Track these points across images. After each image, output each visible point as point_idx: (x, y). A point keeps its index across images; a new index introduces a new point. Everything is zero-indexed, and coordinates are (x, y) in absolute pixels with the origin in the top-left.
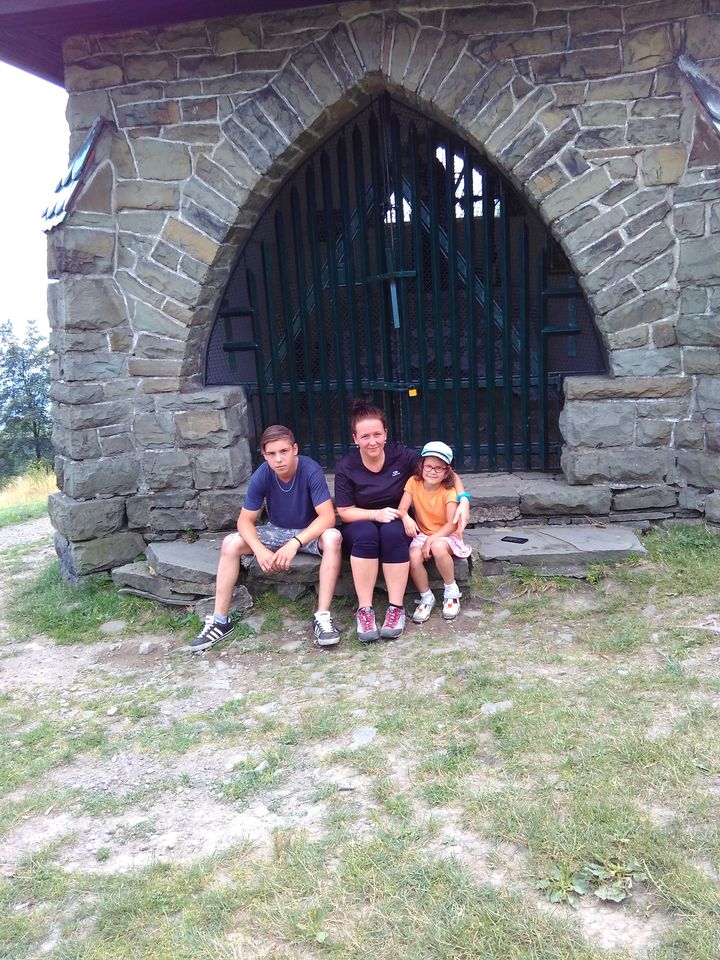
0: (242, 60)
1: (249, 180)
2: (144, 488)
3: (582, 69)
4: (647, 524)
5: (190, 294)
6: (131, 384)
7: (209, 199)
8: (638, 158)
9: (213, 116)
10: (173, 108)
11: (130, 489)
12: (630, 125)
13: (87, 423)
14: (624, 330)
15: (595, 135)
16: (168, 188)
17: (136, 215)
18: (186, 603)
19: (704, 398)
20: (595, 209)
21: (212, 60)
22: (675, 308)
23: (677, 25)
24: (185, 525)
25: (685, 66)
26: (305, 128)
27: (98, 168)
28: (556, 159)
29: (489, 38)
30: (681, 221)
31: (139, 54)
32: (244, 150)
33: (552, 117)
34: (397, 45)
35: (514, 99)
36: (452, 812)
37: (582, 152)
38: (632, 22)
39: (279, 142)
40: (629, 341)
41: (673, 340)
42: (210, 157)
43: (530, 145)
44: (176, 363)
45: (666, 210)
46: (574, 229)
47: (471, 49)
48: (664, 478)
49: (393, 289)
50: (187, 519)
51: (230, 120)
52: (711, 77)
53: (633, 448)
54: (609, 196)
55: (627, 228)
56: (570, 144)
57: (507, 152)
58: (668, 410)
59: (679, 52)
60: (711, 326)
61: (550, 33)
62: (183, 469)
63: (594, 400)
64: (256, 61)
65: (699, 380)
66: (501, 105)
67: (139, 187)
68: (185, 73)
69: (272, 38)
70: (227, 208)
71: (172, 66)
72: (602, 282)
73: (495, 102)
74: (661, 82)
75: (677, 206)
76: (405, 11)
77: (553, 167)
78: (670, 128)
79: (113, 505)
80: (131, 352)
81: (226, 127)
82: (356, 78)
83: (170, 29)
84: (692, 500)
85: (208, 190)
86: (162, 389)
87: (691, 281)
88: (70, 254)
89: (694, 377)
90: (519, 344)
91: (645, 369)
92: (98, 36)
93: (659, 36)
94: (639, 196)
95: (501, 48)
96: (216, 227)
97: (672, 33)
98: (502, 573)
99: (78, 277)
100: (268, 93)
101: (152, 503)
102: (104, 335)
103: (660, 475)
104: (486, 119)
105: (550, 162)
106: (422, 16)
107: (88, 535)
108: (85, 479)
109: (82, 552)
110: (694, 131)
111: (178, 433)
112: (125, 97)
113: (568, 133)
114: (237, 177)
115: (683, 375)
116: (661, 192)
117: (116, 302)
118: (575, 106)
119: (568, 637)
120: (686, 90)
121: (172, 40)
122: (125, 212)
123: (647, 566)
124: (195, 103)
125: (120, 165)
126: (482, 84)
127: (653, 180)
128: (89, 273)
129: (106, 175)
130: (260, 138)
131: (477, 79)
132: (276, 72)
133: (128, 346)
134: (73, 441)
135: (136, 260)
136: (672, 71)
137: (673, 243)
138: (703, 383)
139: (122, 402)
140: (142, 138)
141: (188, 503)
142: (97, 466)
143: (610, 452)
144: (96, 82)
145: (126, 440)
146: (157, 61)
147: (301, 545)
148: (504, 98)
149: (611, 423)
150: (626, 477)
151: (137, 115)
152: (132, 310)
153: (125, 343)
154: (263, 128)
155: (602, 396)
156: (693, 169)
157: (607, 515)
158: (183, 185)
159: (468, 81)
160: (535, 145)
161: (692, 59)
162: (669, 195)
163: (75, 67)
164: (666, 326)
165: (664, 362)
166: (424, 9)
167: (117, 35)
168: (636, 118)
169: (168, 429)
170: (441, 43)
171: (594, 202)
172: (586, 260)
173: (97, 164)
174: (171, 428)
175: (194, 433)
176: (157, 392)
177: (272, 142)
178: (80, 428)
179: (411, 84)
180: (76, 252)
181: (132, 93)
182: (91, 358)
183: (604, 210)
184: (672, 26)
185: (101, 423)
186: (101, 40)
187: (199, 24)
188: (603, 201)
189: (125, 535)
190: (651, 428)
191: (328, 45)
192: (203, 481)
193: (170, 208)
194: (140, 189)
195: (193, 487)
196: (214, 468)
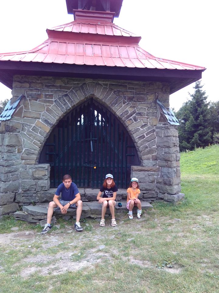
0: (61, 87)
1: (60, 114)
2: (20, 190)
3: (137, 100)
4: (151, 201)
5: (41, 140)
6: (21, 162)
7: (49, 117)
8: (148, 119)
9: (52, 98)
10: (42, 95)
11: (16, 191)
12: (147, 112)
13: (8, 172)
14: (145, 156)
15: (140, 113)
16: (38, 113)
17: (28, 119)
18: (37, 222)
19: (163, 172)
20: (140, 129)
21: (53, 86)
22: (156, 152)
23: (156, 93)
24: (32, 201)
25: (158, 102)
26: (75, 104)
27: (20, 107)
28: (131, 117)
29: (118, 91)
30: (157, 133)
31: (34, 81)
32: (59, 107)
33: (131, 109)
34: (98, 89)
35: (123, 104)
36: (131, 257)
37: (137, 117)
38: (148, 92)
39: (68, 106)
40: (147, 158)
41: (155, 159)
42: (50, 108)
43: (126, 114)
44: (35, 157)
45: (154, 131)
46: (135, 133)
47: (114, 92)
48: (154, 191)
49: (91, 142)
50: (33, 199)
51: (56, 100)
52: (163, 105)
53: (147, 183)
54: (143, 127)
55: (146, 134)
56: (134, 115)
57: (121, 115)
58: (155, 175)
59: (157, 99)
60: (164, 156)
61: (131, 91)
62: (33, 185)
63: (139, 171)
64: (65, 88)
65: (161, 168)
66: (120, 105)
67: (30, 112)
68: (46, 88)
69: (69, 83)
70: (54, 120)
71: (43, 85)
72: (141, 145)
73: (119, 104)
74: (153, 104)
75: (156, 130)
76: (100, 82)
77: (131, 119)
78: (155, 114)
79: (12, 195)
80: (22, 153)
81: (55, 101)
82: (88, 95)
83: (43, 77)
84: (161, 196)
85: (49, 115)
86: (30, 163)
87: (159, 146)
88: (10, 127)
89: (160, 167)
90: (121, 157)
91: (150, 165)
92: (24, 76)
93: (153, 95)
94: (148, 127)
95: (120, 93)
96: (50, 124)
97: (155, 95)
98: (121, 212)
99: (11, 133)
100: (66, 95)
101: (23, 195)
102: (16, 148)
103: (153, 190)
104: (117, 107)
105: (130, 118)
106: (104, 84)
107: (5, 203)
108: (6, 187)
109: (2, 208)
110: (160, 115)
111: (33, 175)
112: (29, 91)
113: (134, 112)
114: (57, 113)
115: (158, 167)
116: (153, 127)
117: (20, 140)
118: (136, 107)
119: (140, 226)
120: (158, 107)
121: (43, 80)
122: (25, 118)
123: (153, 210)
124: (48, 95)
125: (25, 106)
126: (116, 100)
127: (152, 124)
128: (14, 132)
129: (22, 108)
130: (64, 105)
131: (115, 99)
132: (69, 91)
133: (21, 152)
134: (4, 176)
135: (27, 130)
136: (155, 102)
137: (156, 138)
138: (162, 169)
139: (18, 166)
140: (33, 101)
141: (34, 195)
142: (9, 184)
143: (142, 184)
144: (22, 86)
145: (17, 177)
146: (39, 84)
147: (70, 205)
148: (121, 104)
149: (143, 177)
150: (146, 190)
151: (32, 95)
152: (24, 142)
153: (21, 151)
154: (65, 103)
155: (141, 171)
156: (159, 123)
157: (142, 199)
158: (42, 113)
159: (113, 99)
160: (127, 114)
161: (159, 101)
162: (155, 128)
163: (16, 82)
164: (154, 156)
165: (154, 164)
166: (104, 83)
167: (29, 76)
168: (148, 111)
169: (30, 174)
170: (108, 90)
171: (139, 127)
172: (137, 140)
173: (20, 106)
174: (31, 174)
175: (38, 176)
176: (28, 164)
177: (66, 106)
178: (6, 173)
179: (101, 98)
180: (12, 127)
181: (31, 90)
182: (12, 154)
183: (142, 129)
184: (155, 94)
185: (12, 172)
186: (24, 77)
187: (51, 77)
188: (141, 127)
189: (14, 204)
190: (151, 178)
191: (82, 87)
192: (38, 189)
193: (38, 118)
194: (30, 113)
195: (35, 190)
196: (42, 185)
